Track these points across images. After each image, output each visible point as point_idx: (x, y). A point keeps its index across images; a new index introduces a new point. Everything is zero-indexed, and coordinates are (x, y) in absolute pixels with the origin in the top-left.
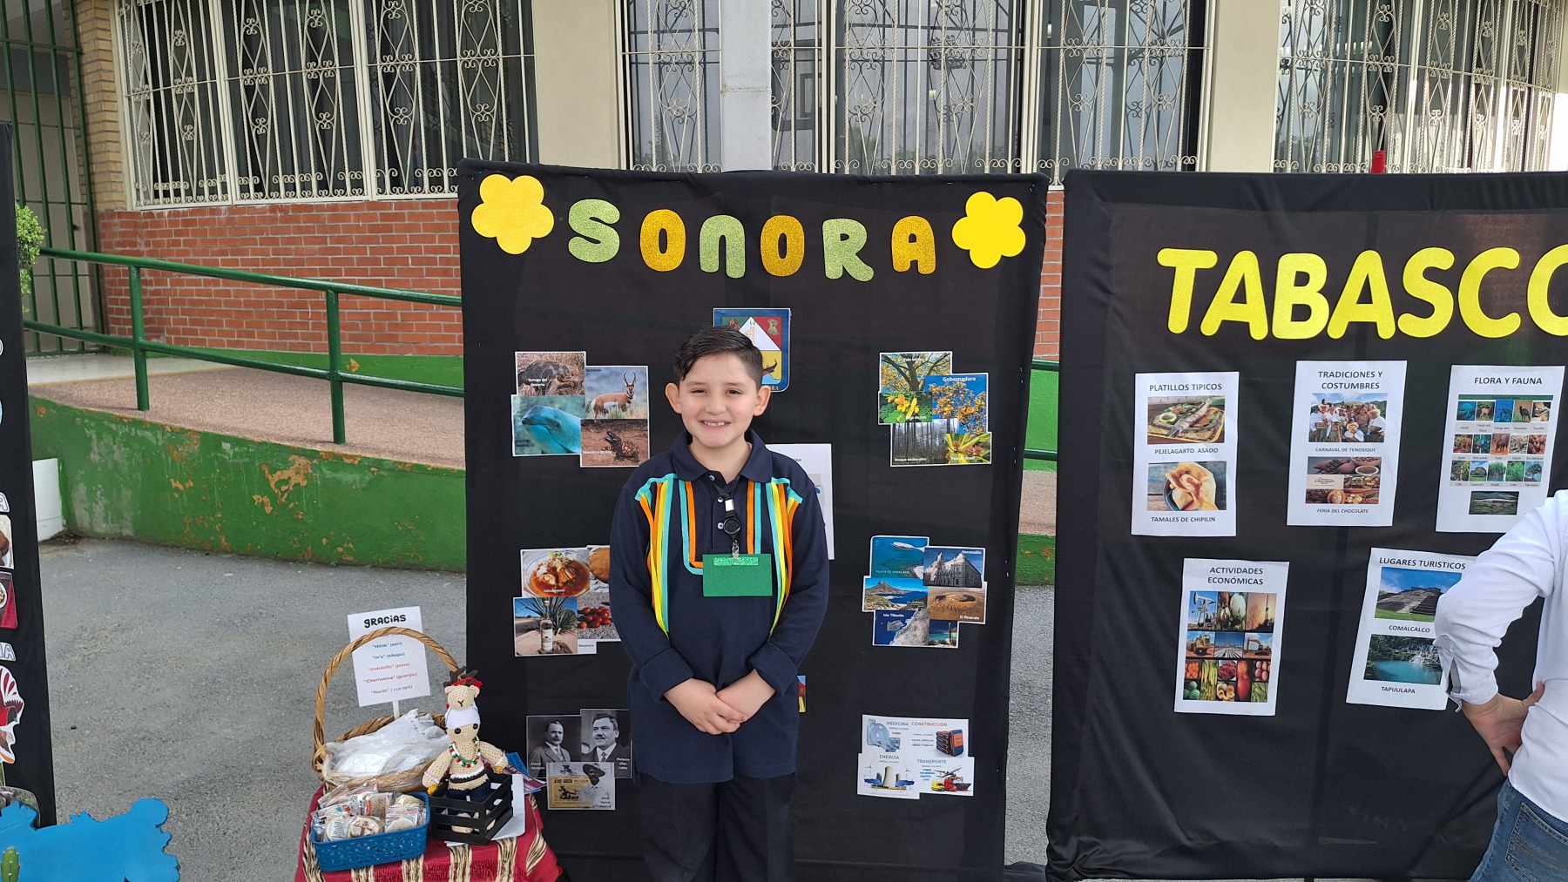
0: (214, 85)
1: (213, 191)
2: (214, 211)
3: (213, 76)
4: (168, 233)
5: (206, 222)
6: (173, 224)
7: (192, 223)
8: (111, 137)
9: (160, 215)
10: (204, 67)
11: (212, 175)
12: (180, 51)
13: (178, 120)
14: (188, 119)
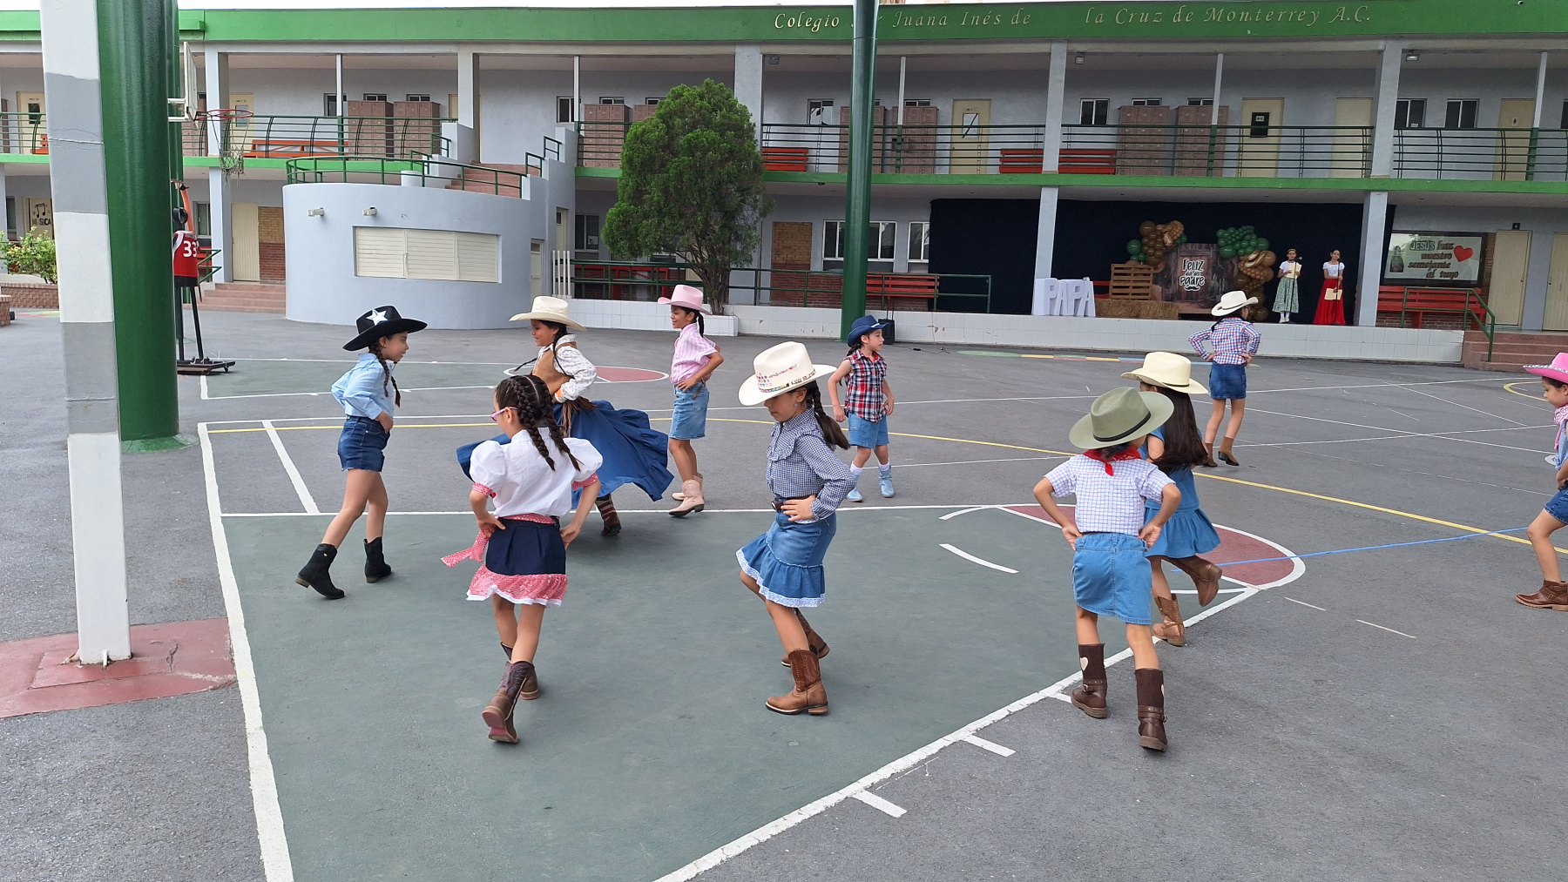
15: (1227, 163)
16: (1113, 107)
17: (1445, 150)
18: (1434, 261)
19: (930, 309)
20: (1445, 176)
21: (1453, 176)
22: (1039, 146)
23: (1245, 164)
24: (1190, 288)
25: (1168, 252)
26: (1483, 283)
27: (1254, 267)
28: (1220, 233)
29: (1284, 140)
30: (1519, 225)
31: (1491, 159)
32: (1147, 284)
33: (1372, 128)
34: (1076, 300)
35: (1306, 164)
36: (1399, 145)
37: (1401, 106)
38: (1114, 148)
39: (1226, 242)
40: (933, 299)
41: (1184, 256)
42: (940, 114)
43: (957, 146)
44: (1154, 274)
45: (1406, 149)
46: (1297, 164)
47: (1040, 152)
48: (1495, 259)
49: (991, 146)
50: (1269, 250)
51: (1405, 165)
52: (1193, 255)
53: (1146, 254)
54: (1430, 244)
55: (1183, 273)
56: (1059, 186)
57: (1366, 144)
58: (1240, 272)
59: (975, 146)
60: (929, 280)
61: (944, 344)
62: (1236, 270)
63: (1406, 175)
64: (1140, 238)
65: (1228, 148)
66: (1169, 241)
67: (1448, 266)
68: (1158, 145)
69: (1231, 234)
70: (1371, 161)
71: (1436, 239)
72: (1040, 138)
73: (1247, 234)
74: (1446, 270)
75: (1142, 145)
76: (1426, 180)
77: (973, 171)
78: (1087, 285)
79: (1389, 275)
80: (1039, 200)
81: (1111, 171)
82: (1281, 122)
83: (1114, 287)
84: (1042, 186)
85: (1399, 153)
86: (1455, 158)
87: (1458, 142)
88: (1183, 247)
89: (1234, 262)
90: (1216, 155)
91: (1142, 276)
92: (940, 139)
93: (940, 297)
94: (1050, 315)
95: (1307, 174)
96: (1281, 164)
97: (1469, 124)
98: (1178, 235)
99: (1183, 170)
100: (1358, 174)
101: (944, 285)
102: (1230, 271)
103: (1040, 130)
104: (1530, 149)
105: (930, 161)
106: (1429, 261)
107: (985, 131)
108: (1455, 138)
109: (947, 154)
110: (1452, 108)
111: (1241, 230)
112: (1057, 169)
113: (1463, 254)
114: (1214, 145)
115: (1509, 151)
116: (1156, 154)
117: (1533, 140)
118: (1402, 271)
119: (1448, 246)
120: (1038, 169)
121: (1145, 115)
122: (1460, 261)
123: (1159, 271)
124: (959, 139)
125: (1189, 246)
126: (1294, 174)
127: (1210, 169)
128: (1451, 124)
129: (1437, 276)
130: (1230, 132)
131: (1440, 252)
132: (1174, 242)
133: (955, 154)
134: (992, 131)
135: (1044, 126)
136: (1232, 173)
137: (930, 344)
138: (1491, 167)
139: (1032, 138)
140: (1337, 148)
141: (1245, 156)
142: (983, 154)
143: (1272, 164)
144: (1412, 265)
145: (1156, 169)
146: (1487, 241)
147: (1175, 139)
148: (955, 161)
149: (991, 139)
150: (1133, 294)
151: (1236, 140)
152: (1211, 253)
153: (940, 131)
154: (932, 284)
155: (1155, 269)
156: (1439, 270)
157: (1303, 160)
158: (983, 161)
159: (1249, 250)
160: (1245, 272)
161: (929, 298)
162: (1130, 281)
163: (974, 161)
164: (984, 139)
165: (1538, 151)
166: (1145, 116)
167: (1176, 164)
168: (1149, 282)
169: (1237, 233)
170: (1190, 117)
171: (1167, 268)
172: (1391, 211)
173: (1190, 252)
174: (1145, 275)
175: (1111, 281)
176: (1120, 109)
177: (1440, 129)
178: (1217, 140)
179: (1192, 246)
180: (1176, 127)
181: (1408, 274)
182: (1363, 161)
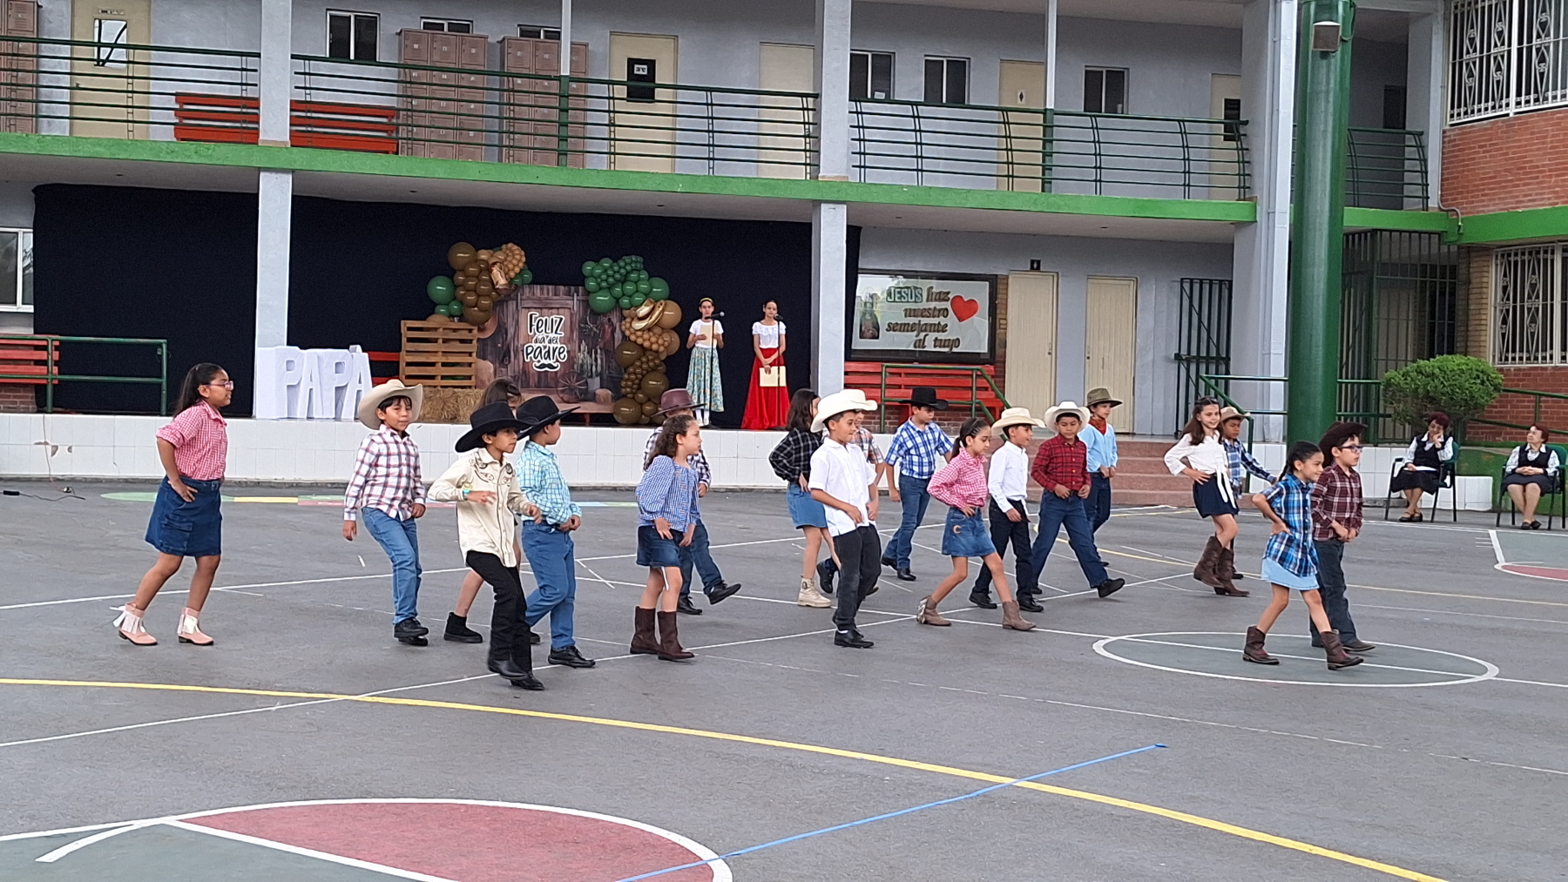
0: (1552, 305)
1: (1544, 358)
2: (1546, 369)
3: (1552, 299)
4: (1513, 380)
5: (1539, 375)
6: (1515, 375)
7: (1529, 375)
8: (1483, 328)
9: (1509, 370)
10: (1548, 295)
11: (1544, 350)
12: (1533, 286)
13: (1527, 321)
14: (1533, 320)
15: (592, 145)
16: (387, 29)
17: (926, 138)
18: (924, 321)
19: (41, 409)
20: (929, 180)
21: (941, 181)
22: (250, 92)
23: (620, 147)
24: (543, 366)
25: (502, 299)
26: (995, 358)
27: (649, 329)
28: (588, 267)
29: (682, 109)
30: (1039, 262)
31: (992, 156)
32: (467, 359)
33: (816, 96)
34: (337, 389)
35: (719, 152)
36: (858, 127)
37: (857, 62)
38: (395, 105)
39: (599, 284)
40: (45, 386)
41: (529, 308)
42: (45, 15)
43: (83, 82)
44: (479, 339)
45: (869, 134)
46: (704, 152)
47: (253, 103)
48: (1009, 317)
49: (154, 86)
50: (669, 299)
51: (870, 161)
52: (544, 307)
53: (462, 303)
54: (915, 293)
55: (529, 339)
56: (293, 171)
57: (809, 123)
58: (625, 338)
59: (122, 84)
60: (37, 348)
61: (73, 480)
62: (618, 335)
63: (872, 177)
64: (449, 272)
65: (592, 117)
66: (501, 281)
67: (943, 329)
68: (472, 106)
69: (605, 271)
70: (818, 152)
71: (924, 284)
72: (250, 77)
73: (633, 270)
74: (942, 336)
75: (443, 103)
76: (902, 187)
77: (120, 132)
78: (357, 359)
79: (859, 344)
80: (257, 195)
81: (390, 146)
82: (676, 78)
83: (409, 364)
84: (260, 169)
85: (860, 140)
86: (943, 152)
87: (944, 126)
88: (527, 290)
89: (615, 320)
90: (571, 130)
91: (458, 344)
92: (47, 64)
93: (60, 381)
94: (288, 418)
95: (722, 170)
96: (680, 151)
97: (958, 98)
98: (517, 270)
99: (517, 152)
100: (800, 173)
101: (69, 358)
102: (608, 336)
103: (251, 62)
104: (1045, 142)
105: (28, 108)
106: (916, 320)
107: (140, 55)
108: (940, 118)
109: (65, 95)
110: (932, 69)
111: (622, 264)
112: (287, 138)
113: (964, 310)
114: (567, 111)
115: (1016, 144)
116: (468, 122)
117: (1048, 127)
118: (878, 338)
119: (942, 297)
120: (251, 137)
121: (445, 48)
122: (961, 320)
123: (488, 334)
124: (89, 67)
125: (537, 289)
126: (700, 169)
127: (562, 153)
128: (932, 98)
129: (930, 347)
130: (594, 89)
131: (932, 305)
132: (510, 281)
133: (80, 96)
134: (155, 56)
135: (258, 55)
136: (601, 163)
137: (40, 480)
138: (992, 169)
139: (236, 77)
140: (766, 128)
141: (620, 133)
142: (138, 100)
143: (665, 150)
144: (891, 327)
145: (471, 148)
146: (996, 286)
147: (501, 96)
148: (80, 111)
149: (154, 71)
150: (443, 377)
151: (604, 104)
152: (574, 303)
153: (46, 49)
154: (42, 355)
155: (481, 330)
156: (933, 336)
157: (713, 146)
158: (138, 115)
159: (638, 299)
160: (633, 338)
161: (37, 385)
162: (436, 353)
163: (122, 114)
164: (139, 71)
165: (1056, 146)
166: (444, 50)
167: (506, 142)
168: (470, 354)
169: (616, 268)
170: (523, 57)
171: (501, 329)
172: (854, 235)
173: (539, 299)
174: (462, 341)
175: (403, 353)
176: (400, 34)
177: (917, 104)
178: (572, 103)
179: (542, 289)
180: (501, 74)
181: (887, 341)
182: (805, 150)
